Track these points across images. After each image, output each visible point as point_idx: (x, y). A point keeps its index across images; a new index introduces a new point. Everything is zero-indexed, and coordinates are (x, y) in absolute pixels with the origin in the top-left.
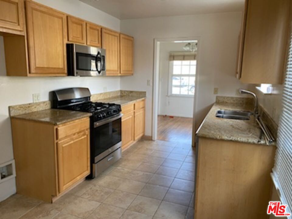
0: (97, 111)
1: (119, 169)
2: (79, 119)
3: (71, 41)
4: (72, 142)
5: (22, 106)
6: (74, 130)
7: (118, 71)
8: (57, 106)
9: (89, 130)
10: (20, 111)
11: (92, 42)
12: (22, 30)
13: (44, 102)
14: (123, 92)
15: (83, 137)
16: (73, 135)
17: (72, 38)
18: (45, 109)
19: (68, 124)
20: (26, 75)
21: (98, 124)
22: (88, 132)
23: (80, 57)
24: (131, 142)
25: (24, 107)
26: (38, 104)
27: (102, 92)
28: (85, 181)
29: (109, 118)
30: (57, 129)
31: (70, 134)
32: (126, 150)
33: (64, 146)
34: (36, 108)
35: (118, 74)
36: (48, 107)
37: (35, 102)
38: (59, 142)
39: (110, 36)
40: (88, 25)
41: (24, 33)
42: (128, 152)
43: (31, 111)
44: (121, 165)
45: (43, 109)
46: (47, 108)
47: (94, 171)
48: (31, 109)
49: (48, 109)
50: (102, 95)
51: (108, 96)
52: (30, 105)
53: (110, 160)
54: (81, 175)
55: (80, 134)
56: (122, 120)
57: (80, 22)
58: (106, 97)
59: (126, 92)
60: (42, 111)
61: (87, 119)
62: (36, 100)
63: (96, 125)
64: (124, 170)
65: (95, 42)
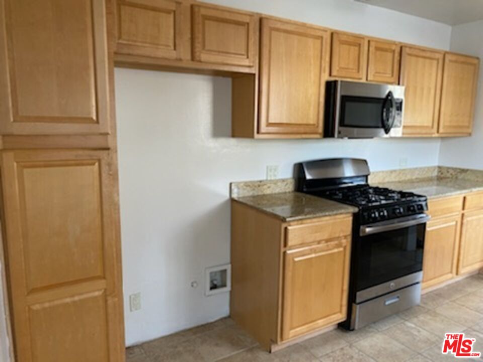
0: (370, 205)
1: (408, 327)
2: (330, 215)
3: (335, 76)
4: (313, 255)
5: (249, 184)
6: (318, 234)
7: (432, 127)
8: (303, 188)
9: (349, 239)
10: (245, 191)
11: (377, 74)
12: (251, 64)
13: (283, 181)
14: (445, 171)
15: (336, 250)
16: (316, 243)
17: (338, 71)
18: (284, 191)
19: (307, 223)
20: (252, 137)
21: (368, 230)
22: (347, 243)
23: (348, 105)
24: (450, 275)
25: (251, 185)
26: (275, 182)
27: (397, 168)
28: (335, 329)
29: (396, 220)
30: (286, 229)
31: (311, 240)
32: (435, 291)
33: (296, 259)
34: (271, 189)
35: (434, 133)
36: (289, 188)
37: (269, 179)
38: (289, 252)
39: (421, 60)
40: (372, 44)
41: (255, 71)
42: (437, 296)
43: (262, 192)
44: (415, 320)
45: (281, 191)
46: (287, 191)
47: (353, 317)
48: (262, 190)
49: (289, 192)
50: (393, 175)
51: (409, 177)
52: (262, 183)
53: (389, 305)
54: (328, 318)
55: (329, 243)
56: (428, 229)
57: (356, 41)
58: (403, 178)
59: (451, 171)
60: (279, 193)
61: (348, 217)
62: (271, 176)
63: (364, 231)
64: (419, 331)
65: (386, 74)
